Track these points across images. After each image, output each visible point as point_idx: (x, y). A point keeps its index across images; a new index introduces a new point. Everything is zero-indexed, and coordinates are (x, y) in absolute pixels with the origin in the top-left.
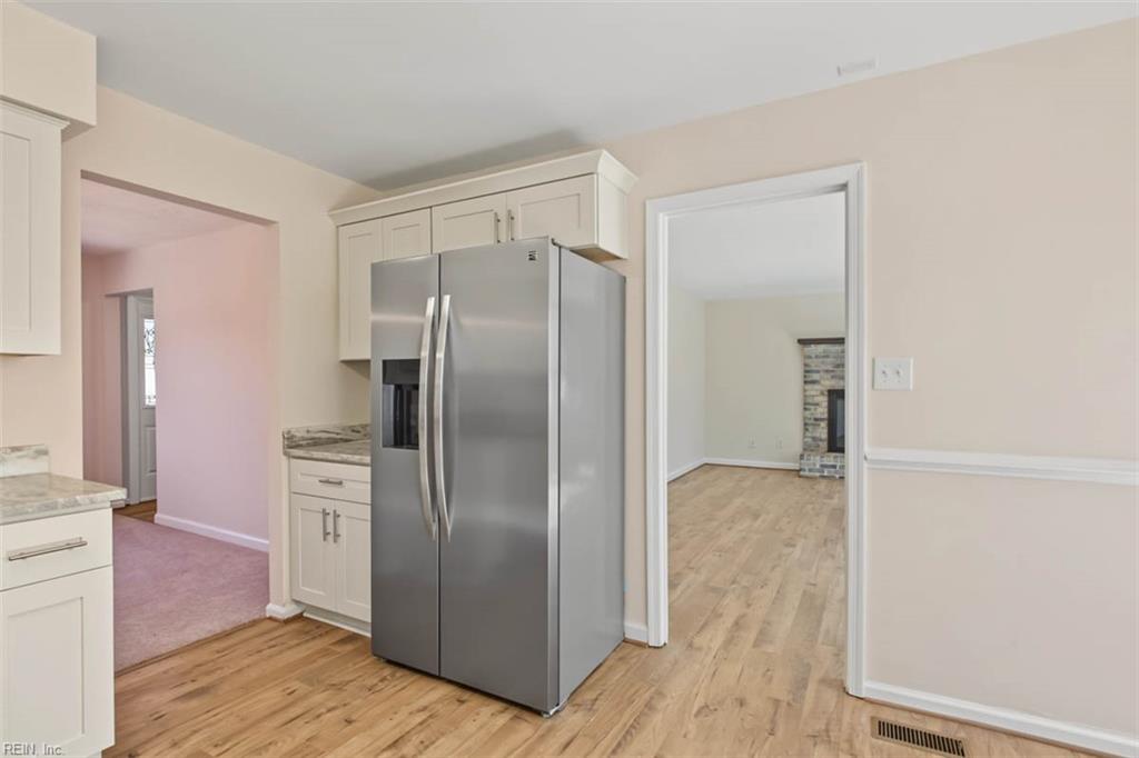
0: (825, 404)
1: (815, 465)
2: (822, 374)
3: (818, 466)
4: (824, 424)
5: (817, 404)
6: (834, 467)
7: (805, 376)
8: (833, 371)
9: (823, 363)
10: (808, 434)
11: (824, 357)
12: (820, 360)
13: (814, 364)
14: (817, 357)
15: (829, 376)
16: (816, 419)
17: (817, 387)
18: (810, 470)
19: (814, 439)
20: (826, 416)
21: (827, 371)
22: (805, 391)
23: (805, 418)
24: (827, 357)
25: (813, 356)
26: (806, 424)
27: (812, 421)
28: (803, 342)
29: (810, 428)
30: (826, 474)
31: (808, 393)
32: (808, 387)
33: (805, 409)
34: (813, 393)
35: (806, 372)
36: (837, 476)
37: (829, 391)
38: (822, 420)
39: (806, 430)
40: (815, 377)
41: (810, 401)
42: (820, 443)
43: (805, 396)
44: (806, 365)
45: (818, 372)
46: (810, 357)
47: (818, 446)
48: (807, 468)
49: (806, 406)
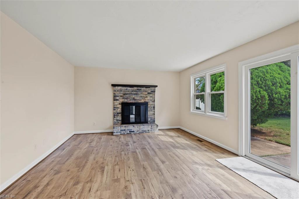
0: (120, 108)
1: (118, 130)
2: (120, 97)
3: (119, 131)
4: (120, 115)
5: (118, 108)
6: (125, 130)
7: (114, 98)
8: (123, 96)
9: (120, 93)
10: (115, 119)
11: (120, 91)
12: (119, 92)
13: (117, 93)
14: (118, 91)
15: (122, 98)
16: (118, 113)
17: (118, 102)
18: (117, 132)
19: (117, 120)
20: (121, 112)
21: (121, 96)
22: (114, 103)
23: (114, 113)
24: (121, 91)
25: (117, 90)
26: (114, 115)
27: (117, 114)
28: (114, 85)
29: (116, 116)
30: (122, 133)
31: (115, 104)
32: (115, 102)
33: (114, 110)
34: (117, 104)
35: (114, 96)
36: (126, 133)
37: (122, 103)
38: (120, 113)
39: (115, 117)
40: (117, 98)
41: (116, 107)
42: (119, 122)
43: (114, 105)
44: (114, 94)
45: (118, 96)
46: (116, 91)
47: (118, 123)
48: (116, 132)
49: (115, 108)
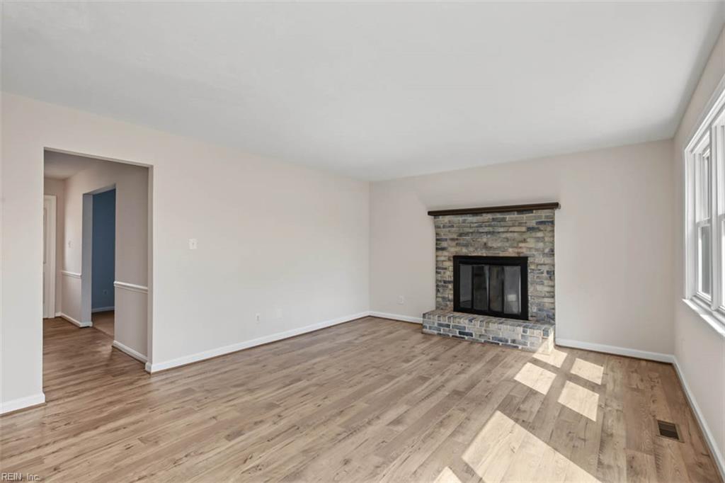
0: (451, 268)
1: (434, 323)
2: (450, 242)
3: (436, 325)
4: (451, 286)
5: (445, 269)
6: (448, 326)
7: (437, 244)
8: (457, 239)
9: (449, 231)
10: (439, 295)
11: (450, 227)
12: (447, 229)
13: (443, 232)
14: (444, 227)
15: (454, 243)
16: (445, 282)
17: (445, 253)
18: (430, 328)
19: (444, 298)
20: (452, 279)
21: (453, 240)
22: (437, 256)
23: (437, 280)
24: (453, 226)
25: (442, 225)
26: (437, 286)
27: (442, 283)
28: (434, 214)
29: (441, 289)
30: (442, 332)
31: (439, 259)
32: (440, 253)
33: (437, 272)
34: (442, 258)
35: (437, 240)
36: (451, 335)
37: (454, 257)
38: (449, 282)
39: (438, 291)
40: (444, 244)
41: (440, 265)
42: (448, 303)
43: (437, 261)
44: (437, 234)
45: (446, 240)
46: (440, 227)
47: (447, 305)
48: (428, 326)
49: (438, 269)
